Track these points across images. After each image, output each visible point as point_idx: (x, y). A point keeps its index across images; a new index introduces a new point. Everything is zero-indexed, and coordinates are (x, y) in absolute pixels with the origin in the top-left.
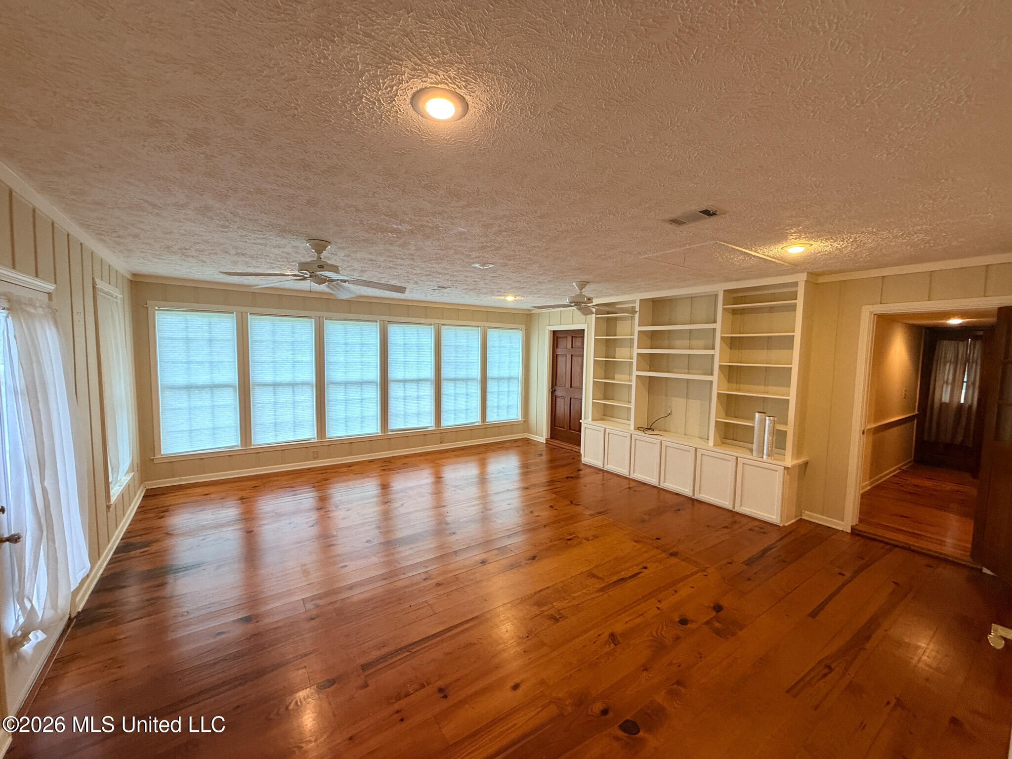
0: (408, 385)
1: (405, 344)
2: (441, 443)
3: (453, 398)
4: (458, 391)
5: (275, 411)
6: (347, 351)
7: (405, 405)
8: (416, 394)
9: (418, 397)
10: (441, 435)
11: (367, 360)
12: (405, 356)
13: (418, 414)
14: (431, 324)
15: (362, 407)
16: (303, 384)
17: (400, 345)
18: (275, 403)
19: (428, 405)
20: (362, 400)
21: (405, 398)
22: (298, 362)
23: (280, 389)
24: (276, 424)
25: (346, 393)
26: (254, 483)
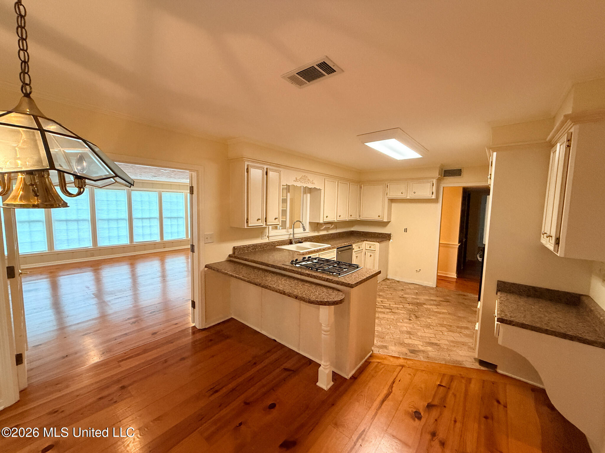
0: (144, 221)
1: (142, 201)
2: (164, 248)
3: (170, 227)
4: (173, 223)
5: (67, 233)
6: (108, 204)
7: (143, 230)
8: (149, 225)
9: (150, 226)
10: (164, 244)
11: (120, 208)
12: (142, 206)
13: (151, 234)
14: (156, 191)
15: (118, 231)
16: (83, 220)
17: (139, 201)
18: (67, 230)
19: (157, 230)
20: (118, 228)
21: (143, 227)
22: (80, 209)
23: (70, 222)
24: (68, 240)
25: (109, 225)
26: (57, 267)
